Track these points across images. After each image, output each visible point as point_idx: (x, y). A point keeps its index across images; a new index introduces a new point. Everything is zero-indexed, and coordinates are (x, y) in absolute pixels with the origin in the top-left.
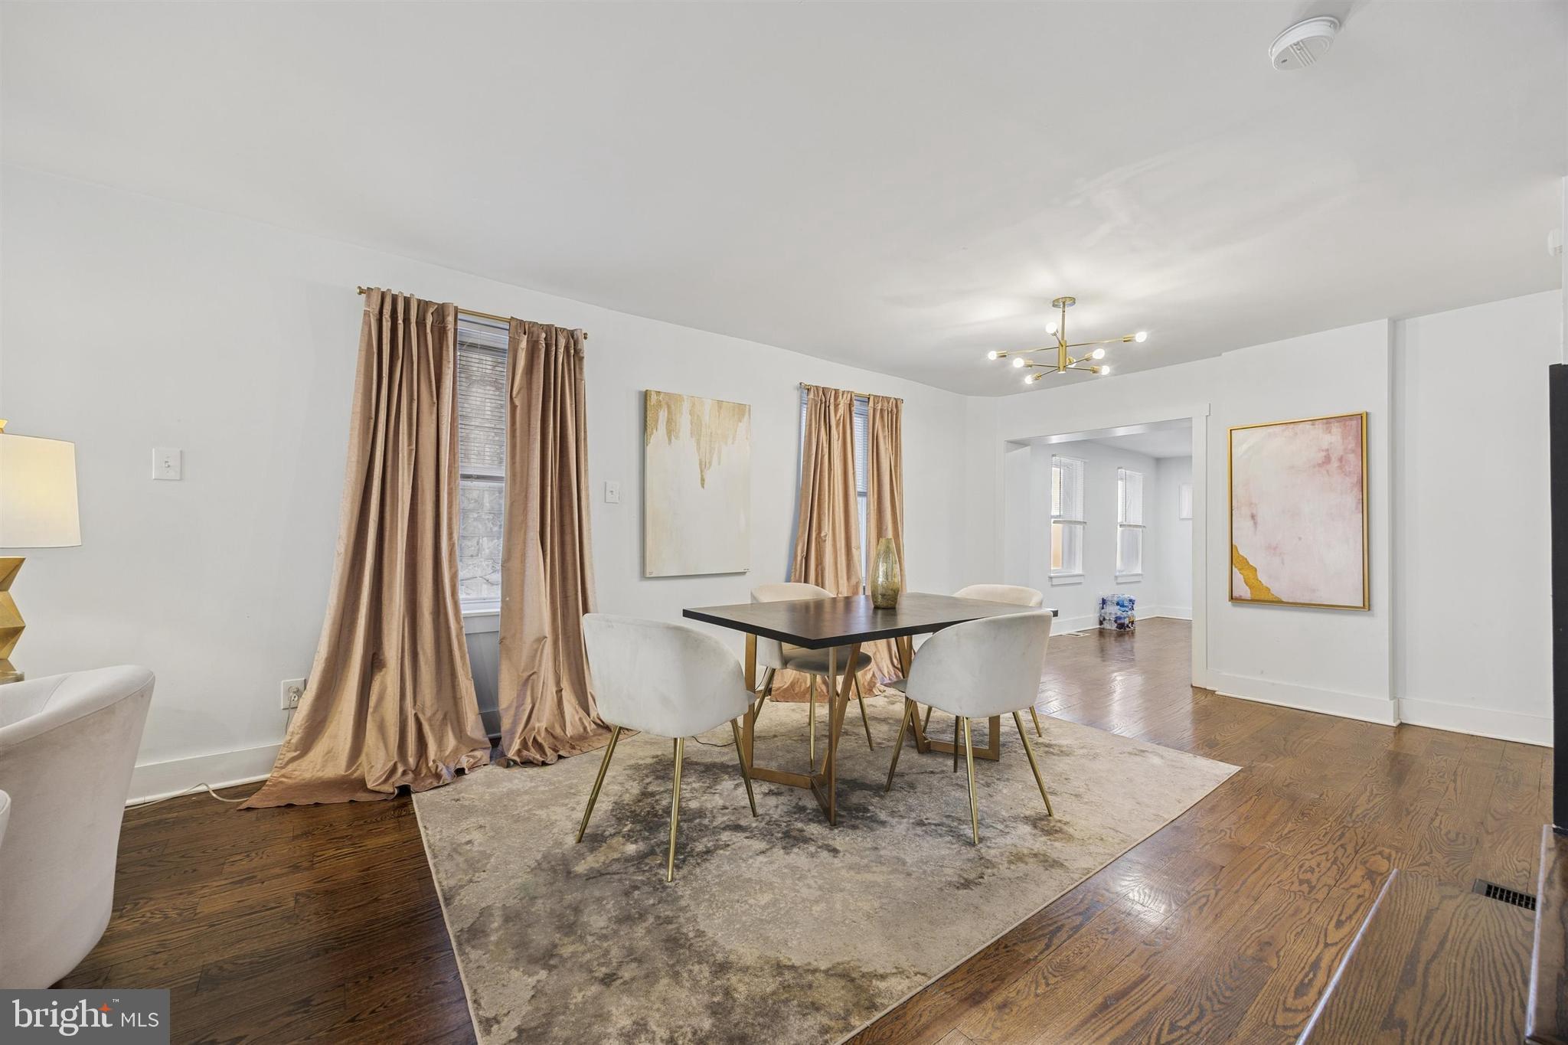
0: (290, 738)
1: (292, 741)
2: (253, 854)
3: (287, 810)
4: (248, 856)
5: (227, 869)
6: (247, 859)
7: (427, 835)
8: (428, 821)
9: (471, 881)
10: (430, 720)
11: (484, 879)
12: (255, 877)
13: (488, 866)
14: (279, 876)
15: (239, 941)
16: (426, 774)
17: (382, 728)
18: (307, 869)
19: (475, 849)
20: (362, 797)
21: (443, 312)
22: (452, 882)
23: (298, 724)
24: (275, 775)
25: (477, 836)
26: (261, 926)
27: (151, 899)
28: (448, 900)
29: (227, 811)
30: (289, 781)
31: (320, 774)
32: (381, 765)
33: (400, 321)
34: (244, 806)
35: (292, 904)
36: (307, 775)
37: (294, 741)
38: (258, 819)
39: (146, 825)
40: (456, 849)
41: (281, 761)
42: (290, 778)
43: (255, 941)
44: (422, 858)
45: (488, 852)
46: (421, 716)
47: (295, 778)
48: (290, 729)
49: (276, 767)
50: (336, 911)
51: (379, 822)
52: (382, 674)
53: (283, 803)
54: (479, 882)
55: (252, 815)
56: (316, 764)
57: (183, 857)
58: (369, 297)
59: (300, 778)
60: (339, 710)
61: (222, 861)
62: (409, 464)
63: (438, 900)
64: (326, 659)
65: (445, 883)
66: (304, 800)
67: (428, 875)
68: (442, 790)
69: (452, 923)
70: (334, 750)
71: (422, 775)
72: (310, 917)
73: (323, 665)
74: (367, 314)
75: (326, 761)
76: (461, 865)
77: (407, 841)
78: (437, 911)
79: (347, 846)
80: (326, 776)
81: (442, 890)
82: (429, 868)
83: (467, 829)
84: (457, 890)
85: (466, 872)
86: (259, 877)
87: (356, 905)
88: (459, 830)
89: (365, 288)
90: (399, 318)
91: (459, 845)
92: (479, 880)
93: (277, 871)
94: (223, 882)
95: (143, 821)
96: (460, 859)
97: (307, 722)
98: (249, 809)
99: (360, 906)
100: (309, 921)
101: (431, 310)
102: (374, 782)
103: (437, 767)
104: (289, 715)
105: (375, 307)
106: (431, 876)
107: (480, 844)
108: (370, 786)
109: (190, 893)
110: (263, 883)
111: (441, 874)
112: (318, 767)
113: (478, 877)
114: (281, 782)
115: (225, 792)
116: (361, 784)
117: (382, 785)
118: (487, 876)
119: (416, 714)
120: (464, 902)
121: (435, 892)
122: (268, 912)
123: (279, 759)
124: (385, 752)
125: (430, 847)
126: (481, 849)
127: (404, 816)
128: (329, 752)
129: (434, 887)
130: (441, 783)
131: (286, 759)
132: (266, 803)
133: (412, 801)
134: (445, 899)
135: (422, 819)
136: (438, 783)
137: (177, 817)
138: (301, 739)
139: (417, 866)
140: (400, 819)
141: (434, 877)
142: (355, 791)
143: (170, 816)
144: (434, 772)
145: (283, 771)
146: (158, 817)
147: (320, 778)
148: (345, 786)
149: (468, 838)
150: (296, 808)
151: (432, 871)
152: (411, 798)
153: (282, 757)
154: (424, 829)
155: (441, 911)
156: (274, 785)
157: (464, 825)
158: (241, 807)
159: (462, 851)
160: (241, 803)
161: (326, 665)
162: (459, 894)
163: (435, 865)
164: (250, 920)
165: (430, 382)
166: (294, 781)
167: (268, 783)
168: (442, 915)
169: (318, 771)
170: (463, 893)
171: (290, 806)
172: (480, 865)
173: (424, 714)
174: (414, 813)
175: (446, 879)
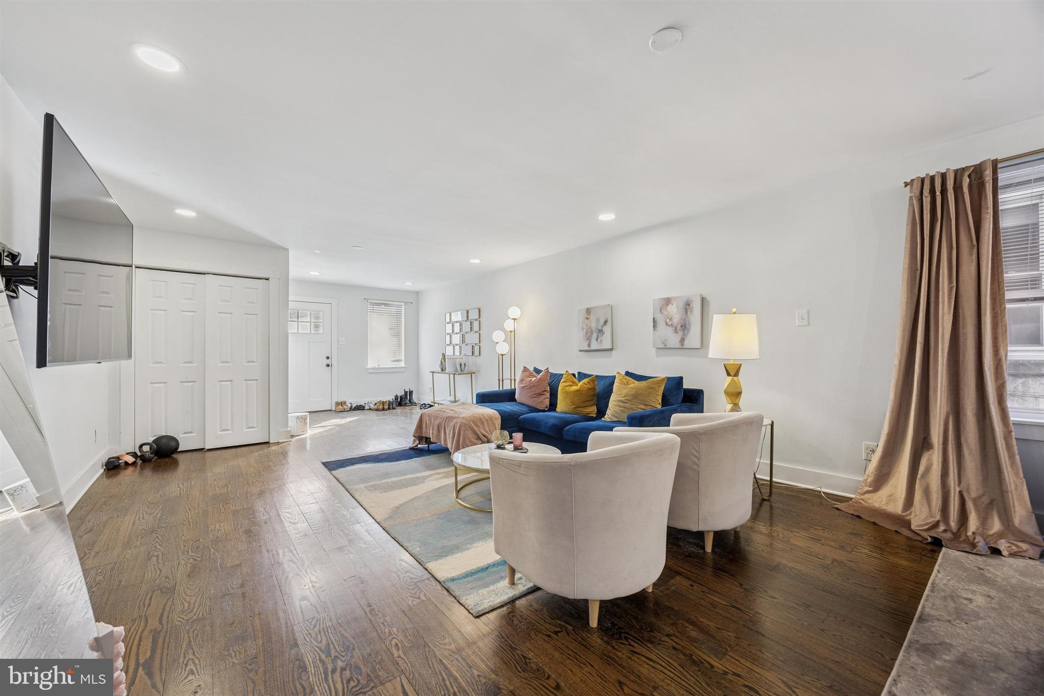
0: (866, 478)
1: (868, 480)
2: (827, 530)
3: (856, 518)
4: (824, 530)
5: (812, 530)
6: (823, 531)
7: (936, 576)
8: (944, 569)
9: (949, 621)
10: (975, 501)
11: (962, 628)
12: (821, 540)
13: (973, 623)
14: (831, 546)
15: (797, 562)
16: (964, 540)
17: (927, 492)
18: (847, 551)
19: (970, 606)
20: (905, 532)
21: (981, 170)
22: (934, 613)
23: (871, 471)
24: (858, 497)
25: (980, 600)
26: (810, 563)
27: (777, 525)
28: (921, 619)
29: (827, 505)
30: (866, 504)
31: (884, 507)
32: (923, 518)
33: (938, 193)
34: (836, 506)
35: (830, 562)
36: (877, 505)
37: (869, 480)
38: (839, 516)
39: (793, 496)
40: (953, 597)
41: (861, 490)
42: (866, 502)
43: (804, 566)
44: (923, 587)
45: (981, 615)
46: (965, 494)
47: (869, 504)
48: (867, 473)
49: (858, 492)
50: (848, 579)
51: (907, 551)
52: (929, 453)
53: (856, 513)
54: (955, 626)
55: (838, 512)
56: (882, 500)
57: (797, 515)
58: (912, 186)
59: (872, 505)
60: (899, 470)
61: (811, 525)
62: (950, 298)
63: (915, 615)
64: (888, 434)
65: (927, 610)
66: (868, 518)
67: (919, 598)
68: (971, 556)
69: (913, 633)
70: (894, 496)
71: (961, 539)
72: (834, 573)
73: (886, 438)
74: (911, 198)
75: (890, 500)
76: (949, 608)
77: (919, 572)
78: (909, 620)
79: (877, 553)
80: (889, 510)
81: (922, 612)
82: (923, 595)
83: (974, 591)
84: (934, 619)
85: (949, 614)
86: (822, 542)
87: (861, 584)
88: (967, 587)
89: (909, 181)
90: (937, 191)
91: (958, 596)
92: (957, 625)
93: (833, 544)
94: (807, 535)
95: (792, 494)
96: (951, 605)
97: (876, 471)
98: (837, 509)
99: (863, 586)
100: (832, 575)
101: (967, 173)
102: (917, 526)
103: (975, 539)
104: (866, 464)
105: (916, 191)
106: (920, 600)
107: (978, 606)
108: (913, 527)
109: (792, 531)
110: (823, 545)
111: (928, 603)
112: (884, 503)
113: (957, 623)
114: (861, 503)
115: (831, 496)
116: (908, 524)
117: (924, 532)
118: (965, 628)
119: (960, 492)
120: (933, 629)
121: (916, 610)
122: (816, 559)
123: (860, 489)
124: (928, 509)
125: (933, 584)
126: (976, 609)
127: (927, 557)
128: (891, 496)
129: (918, 607)
130: (974, 551)
131: (864, 490)
132: (847, 509)
133: (941, 551)
134: (920, 618)
135: (940, 565)
136: (972, 550)
137: (805, 498)
138: (873, 481)
139: (915, 589)
140: (924, 557)
141: (922, 602)
142: (903, 527)
143: (803, 496)
144: (971, 540)
145: (863, 497)
146: (798, 495)
147: (884, 510)
148: (898, 521)
149: (970, 596)
150: (862, 520)
151: (923, 597)
152: (941, 549)
153: (862, 488)
154: (936, 572)
155: (912, 622)
156: (856, 503)
157: (973, 587)
158: (834, 506)
159: (957, 601)
160: (835, 504)
161: (887, 438)
162: (933, 623)
163: (928, 596)
164: (807, 557)
165: (969, 230)
166: (868, 505)
167: (853, 500)
168: (911, 624)
169: (883, 505)
170: (936, 624)
171: (858, 517)
172: (966, 617)
173: (969, 493)
174: (937, 559)
175: (930, 608)
